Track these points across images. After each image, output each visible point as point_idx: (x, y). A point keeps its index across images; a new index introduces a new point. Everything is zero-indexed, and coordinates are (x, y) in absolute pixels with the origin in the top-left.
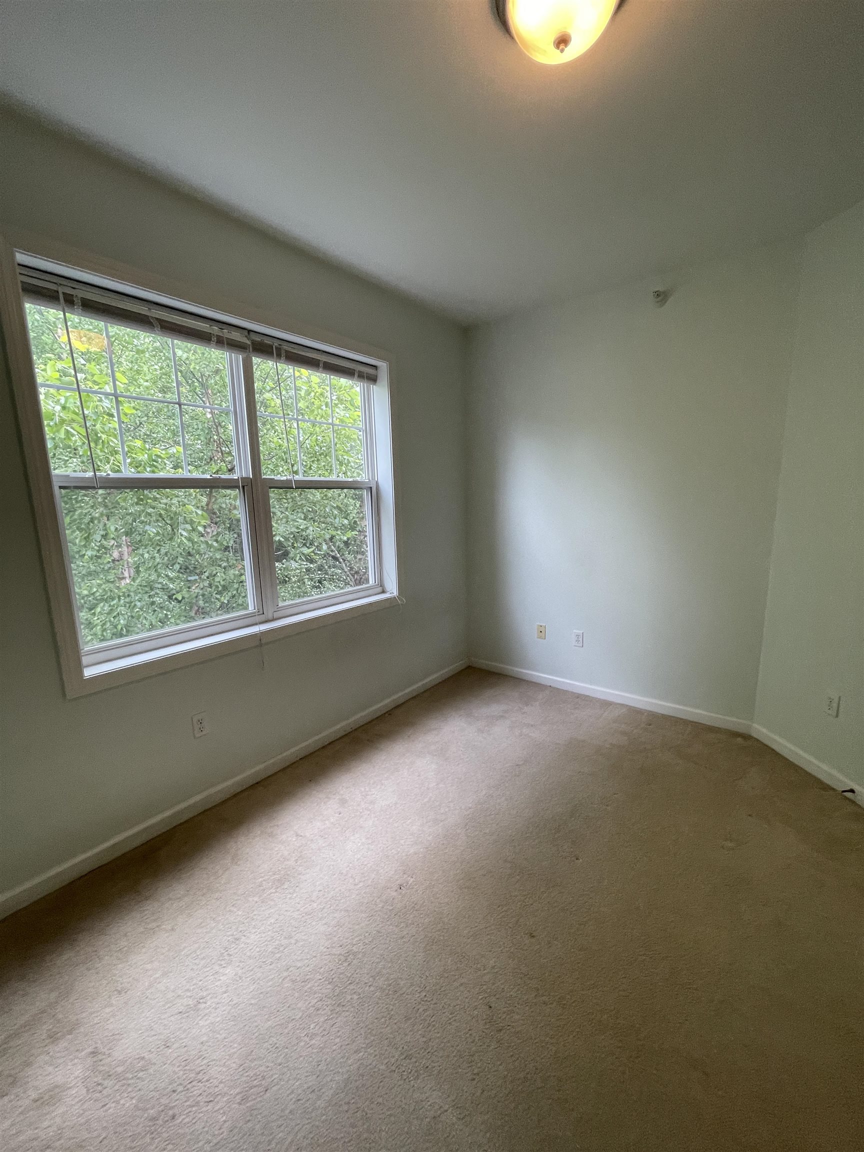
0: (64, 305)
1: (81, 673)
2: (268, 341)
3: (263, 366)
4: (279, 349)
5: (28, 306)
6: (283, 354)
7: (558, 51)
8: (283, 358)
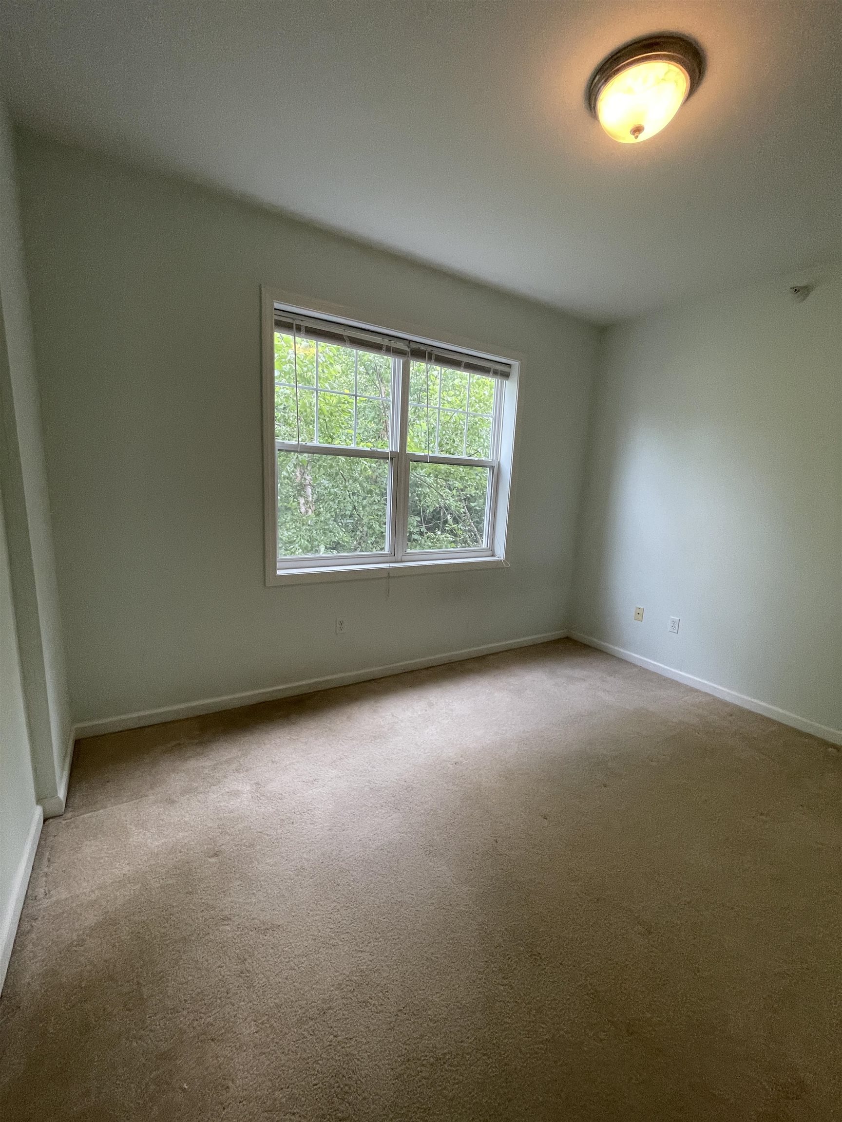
0: (295, 332)
1: (276, 572)
2: (423, 348)
3: (417, 367)
4: (430, 354)
5: (277, 335)
6: (433, 357)
7: (634, 136)
8: (433, 361)
